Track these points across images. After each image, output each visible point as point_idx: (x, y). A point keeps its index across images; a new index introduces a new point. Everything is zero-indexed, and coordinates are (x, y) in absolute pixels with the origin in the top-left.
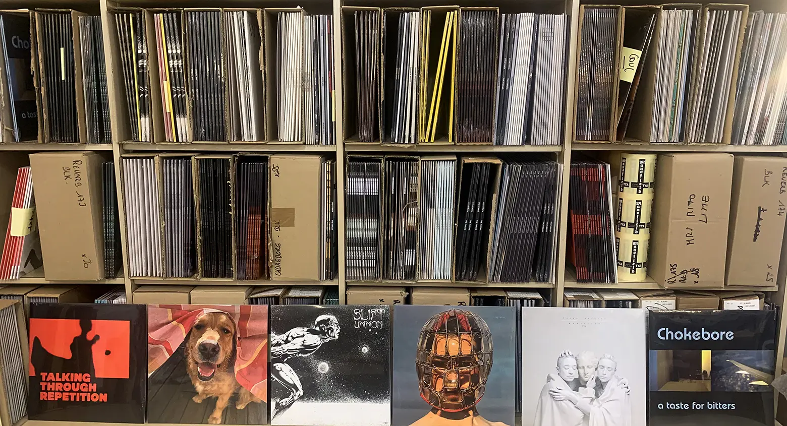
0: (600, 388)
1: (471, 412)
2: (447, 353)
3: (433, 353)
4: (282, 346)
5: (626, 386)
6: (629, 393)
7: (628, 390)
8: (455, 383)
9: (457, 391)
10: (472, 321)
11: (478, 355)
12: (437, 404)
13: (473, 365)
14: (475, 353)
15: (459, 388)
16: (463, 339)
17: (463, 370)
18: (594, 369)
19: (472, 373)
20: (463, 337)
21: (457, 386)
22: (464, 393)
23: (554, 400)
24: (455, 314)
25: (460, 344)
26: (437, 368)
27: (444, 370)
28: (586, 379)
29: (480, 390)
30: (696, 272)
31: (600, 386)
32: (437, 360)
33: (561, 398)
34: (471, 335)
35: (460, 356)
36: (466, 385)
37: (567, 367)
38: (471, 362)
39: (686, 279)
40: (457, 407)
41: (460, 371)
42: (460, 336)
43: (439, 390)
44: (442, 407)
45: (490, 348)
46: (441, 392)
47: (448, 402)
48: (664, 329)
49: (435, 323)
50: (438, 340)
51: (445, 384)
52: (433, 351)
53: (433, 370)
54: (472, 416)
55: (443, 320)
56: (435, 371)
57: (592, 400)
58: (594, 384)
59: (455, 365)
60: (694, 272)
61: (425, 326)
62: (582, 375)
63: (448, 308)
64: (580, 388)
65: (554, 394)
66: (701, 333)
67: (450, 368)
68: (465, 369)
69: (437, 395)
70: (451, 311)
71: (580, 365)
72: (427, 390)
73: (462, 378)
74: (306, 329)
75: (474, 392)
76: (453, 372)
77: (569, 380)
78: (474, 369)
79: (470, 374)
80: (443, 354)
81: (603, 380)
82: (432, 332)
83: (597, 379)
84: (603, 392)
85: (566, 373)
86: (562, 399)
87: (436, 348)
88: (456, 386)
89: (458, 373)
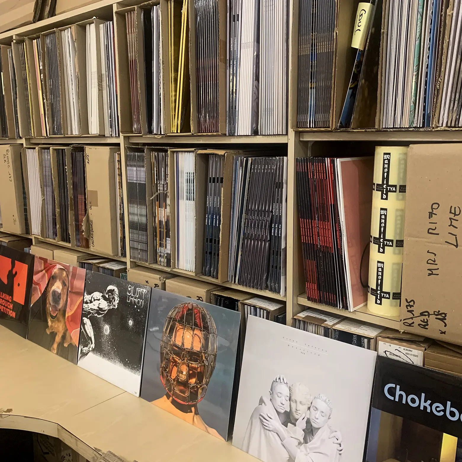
0: (309, 432)
1: (193, 409)
2: (183, 344)
3: (173, 340)
4: (89, 304)
5: (339, 442)
6: (340, 452)
7: (340, 448)
8: (185, 375)
9: (185, 384)
10: (204, 318)
11: (205, 353)
12: (170, 390)
13: (200, 363)
14: (203, 351)
15: (187, 381)
16: (195, 334)
17: (193, 365)
18: (306, 407)
19: (199, 370)
20: (196, 332)
21: (187, 379)
22: (191, 388)
23: (263, 427)
24: (192, 308)
25: (193, 338)
26: (174, 356)
27: (179, 360)
28: (297, 417)
29: (203, 389)
30: (442, 317)
31: (310, 430)
32: (175, 348)
33: (269, 427)
34: (202, 332)
35: (191, 350)
36: (193, 381)
37: (279, 395)
38: (199, 359)
39: (428, 325)
40: (184, 399)
41: (190, 365)
42: (194, 330)
43: (173, 378)
44: (173, 395)
45: (215, 351)
46: (174, 380)
47: (178, 392)
48: (394, 386)
49: (177, 312)
50: (178, 328)
51: (179, 374)
52: (173, 339)
53: (171, 356)
54: (193, 413)
55: (183, 311)
56: (173, 357)
57: (300, 444)
58: (304, 426)
59: (187, 358)
60: (439, 317)
61: (170, 313)
62: (294, 410)
63: (188, 300)
64: (289, 424)
65: (264, 420)
66: (445, 407)
67: (184, 360)
68: (194, 365)
69: (171, 382)
70: (189, 303)
71: (293, 398)
72: (165, 374)
73: (191, 372)
74: (101, 294)
75: (198, 390)
76: (185, 364)
77: (279, 410)
78: (201, 367)
79: (197, 371)
80: (180, 344)
81: (314, 425)
82: (175, 320)
83: (308, 422)
84: (313, 438)
85: (278, 401)
86: (270, 429)
87: (175, 337)
88: (185, 378)
89: (188, 366)
